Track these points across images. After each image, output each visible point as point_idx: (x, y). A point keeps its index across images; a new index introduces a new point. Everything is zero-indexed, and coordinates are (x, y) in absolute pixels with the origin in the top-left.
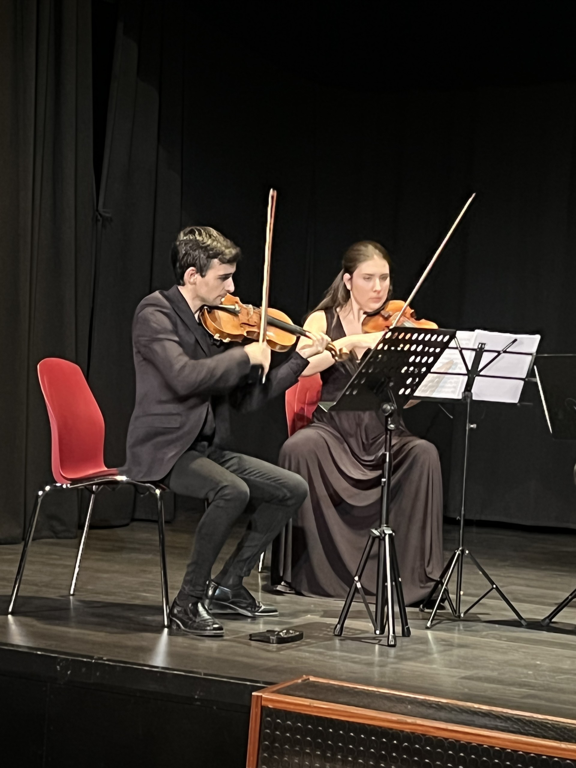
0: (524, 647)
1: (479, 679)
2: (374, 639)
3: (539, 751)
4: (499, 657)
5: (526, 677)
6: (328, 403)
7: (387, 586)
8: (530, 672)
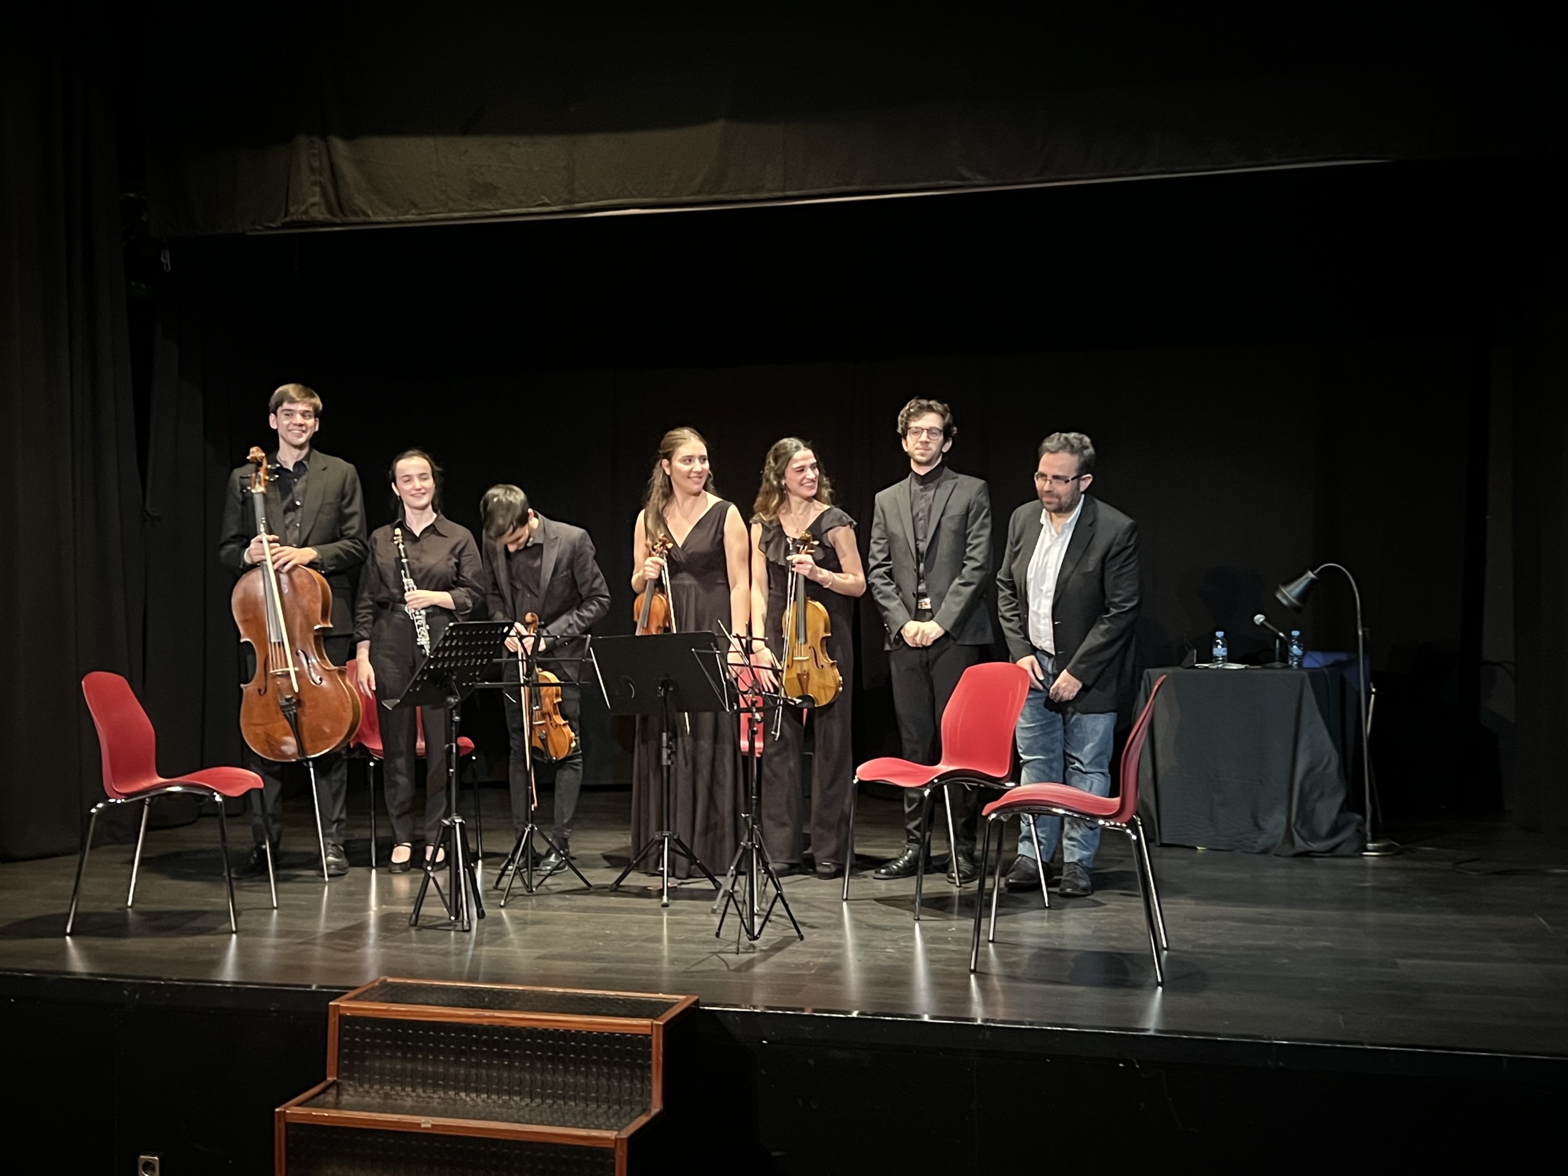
0: (594, 917)
1: (553, 957)
2: (449, 925)
3: (612, 1029)
4: (570, 930)
5: (596, 950)
6: (392, 701)
7: (459, 874)
8: (601, 944)
